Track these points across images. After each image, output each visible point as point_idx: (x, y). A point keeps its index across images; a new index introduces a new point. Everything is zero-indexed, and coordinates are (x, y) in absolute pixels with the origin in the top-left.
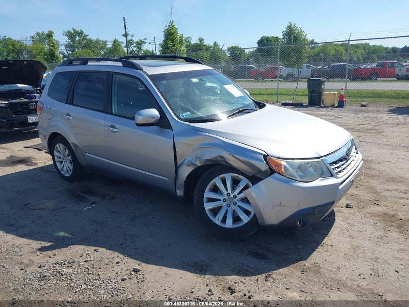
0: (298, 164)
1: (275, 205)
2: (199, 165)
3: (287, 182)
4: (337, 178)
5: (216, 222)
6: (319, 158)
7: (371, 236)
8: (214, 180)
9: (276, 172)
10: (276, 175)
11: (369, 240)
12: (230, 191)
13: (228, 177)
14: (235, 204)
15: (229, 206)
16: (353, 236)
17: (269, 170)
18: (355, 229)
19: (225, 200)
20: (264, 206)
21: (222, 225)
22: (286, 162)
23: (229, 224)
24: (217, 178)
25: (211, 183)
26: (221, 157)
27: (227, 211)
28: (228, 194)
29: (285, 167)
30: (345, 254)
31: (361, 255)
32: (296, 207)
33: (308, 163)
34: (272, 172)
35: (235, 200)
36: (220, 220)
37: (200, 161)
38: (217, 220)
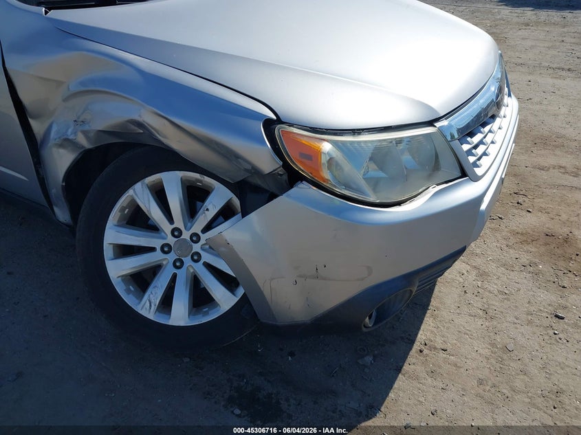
0: (371, 147)
1: (300, 276)
2: (87, 145)
3: (338, 212)
4: (476, 179)
5: (144, 313)
6: (430, 123)
7: (532, 309)
8: (130, 192)
9: (302, 178)
10: (303, 189)
11: (530, 323)
12: (179, 223)
13: (172, 182)
14: (196, 257)
15: (179, 264)
16: (491, 312)
17: (281, 171)
18: (494, 288)
19: (166, 249)
20: (272, 279)
21: (161, 319)
22: (334, 143)
23: (180, 315)
24: (138, 186)
25: (123, 201)
26: (140, 125)
27: (174, 277)
28: (176, 233)
29: (331, 161)
30: (481, 382)
31: (518, 384)
32: (362, 279)
33: (399, 141)
34: (292, 177)
35: (196, 248)
36: (154, 308)
37: (85, 133)
38: (147, 307)
